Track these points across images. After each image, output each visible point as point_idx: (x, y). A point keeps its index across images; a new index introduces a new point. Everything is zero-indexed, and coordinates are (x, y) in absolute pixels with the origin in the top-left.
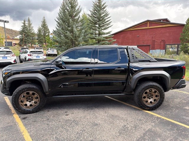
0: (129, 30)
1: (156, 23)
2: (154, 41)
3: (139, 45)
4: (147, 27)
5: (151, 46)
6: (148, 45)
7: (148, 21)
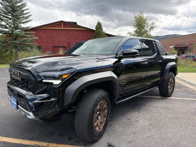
0: (42, 28)
1: (70, 25)
2: (69, 42)
3: (55, 46)
4: (61, 27)
5: (67, 47)
6: (64, 46)
7: (62, 21)
